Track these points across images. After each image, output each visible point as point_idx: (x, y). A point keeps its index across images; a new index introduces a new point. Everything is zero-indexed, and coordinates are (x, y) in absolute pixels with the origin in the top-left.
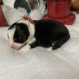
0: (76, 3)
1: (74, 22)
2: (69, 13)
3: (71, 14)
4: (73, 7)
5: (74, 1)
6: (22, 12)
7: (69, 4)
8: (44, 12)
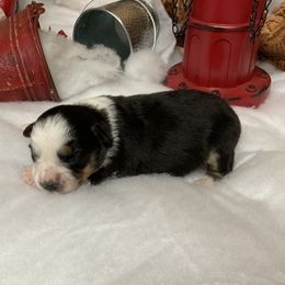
0: (274, 36)
1: (265, 98)
2: (253, 67)
3: (257, 69)
4: (265, 49)
5: (268, 31)
6: (104, 61)
7: (254, 43)
8: (172, 56)
